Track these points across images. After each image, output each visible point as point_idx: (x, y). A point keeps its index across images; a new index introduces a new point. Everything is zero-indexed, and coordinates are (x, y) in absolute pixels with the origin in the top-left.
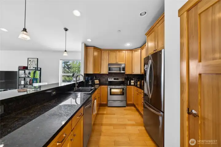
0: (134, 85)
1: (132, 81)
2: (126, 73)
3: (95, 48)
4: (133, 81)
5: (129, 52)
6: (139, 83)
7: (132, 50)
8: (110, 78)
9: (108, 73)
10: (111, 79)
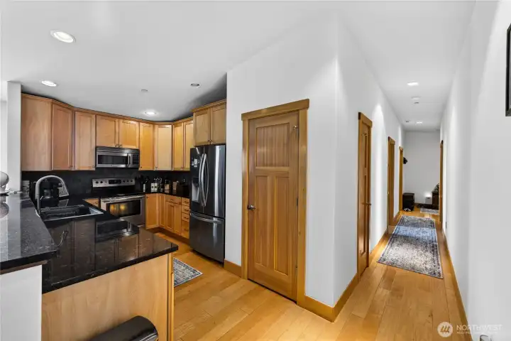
0: (159, 191)
1: (153, 185)
2: (140, 169)
3: (56, 102)
4: (156, 184)
5: (147, 125)
6: (167, 187)
7: (152, 123)
8: (97, 180)
9: (94, 169)
10: (102, 182)
